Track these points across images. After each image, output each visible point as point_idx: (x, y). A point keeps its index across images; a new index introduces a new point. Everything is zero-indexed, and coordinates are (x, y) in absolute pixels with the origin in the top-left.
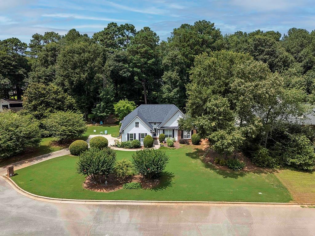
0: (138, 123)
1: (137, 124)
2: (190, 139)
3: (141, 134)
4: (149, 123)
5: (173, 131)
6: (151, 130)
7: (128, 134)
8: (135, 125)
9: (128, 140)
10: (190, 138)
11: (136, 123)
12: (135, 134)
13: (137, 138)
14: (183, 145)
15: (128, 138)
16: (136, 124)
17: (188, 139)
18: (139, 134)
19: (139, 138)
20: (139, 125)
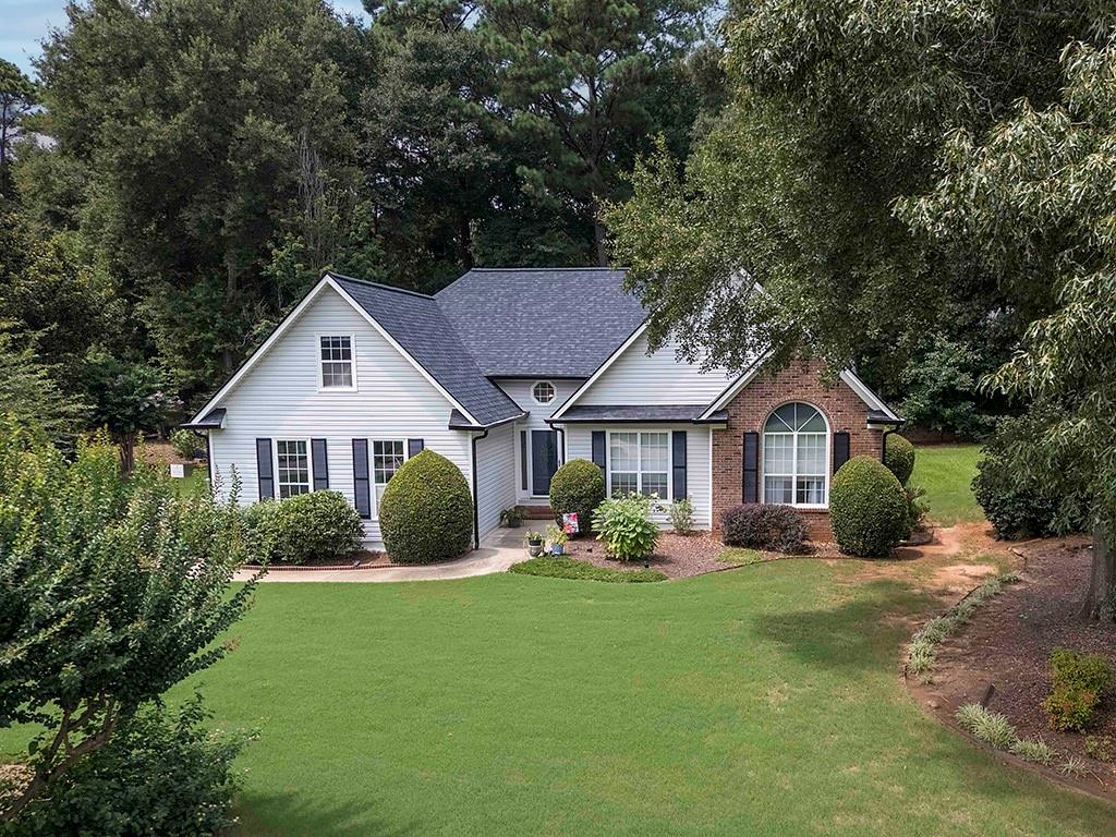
0: (347, 343)
1: (336, 351)
2: (822, 513)
3: (378, 445)
4: (491, 379)
5: (680, 439)
6: (456, 413)
7: (263, 444)
8: (320, 361)
9: (265, 490)
10: (825, 506)
11: (325, 343)
12: (320, 445)
13: (341, 480)
14: (745, 555)
15: (265, 478)
16: (325, 355)
17: (802, 512)
18: (359, 445)
19: (361, 479)
20: (353, 361)
